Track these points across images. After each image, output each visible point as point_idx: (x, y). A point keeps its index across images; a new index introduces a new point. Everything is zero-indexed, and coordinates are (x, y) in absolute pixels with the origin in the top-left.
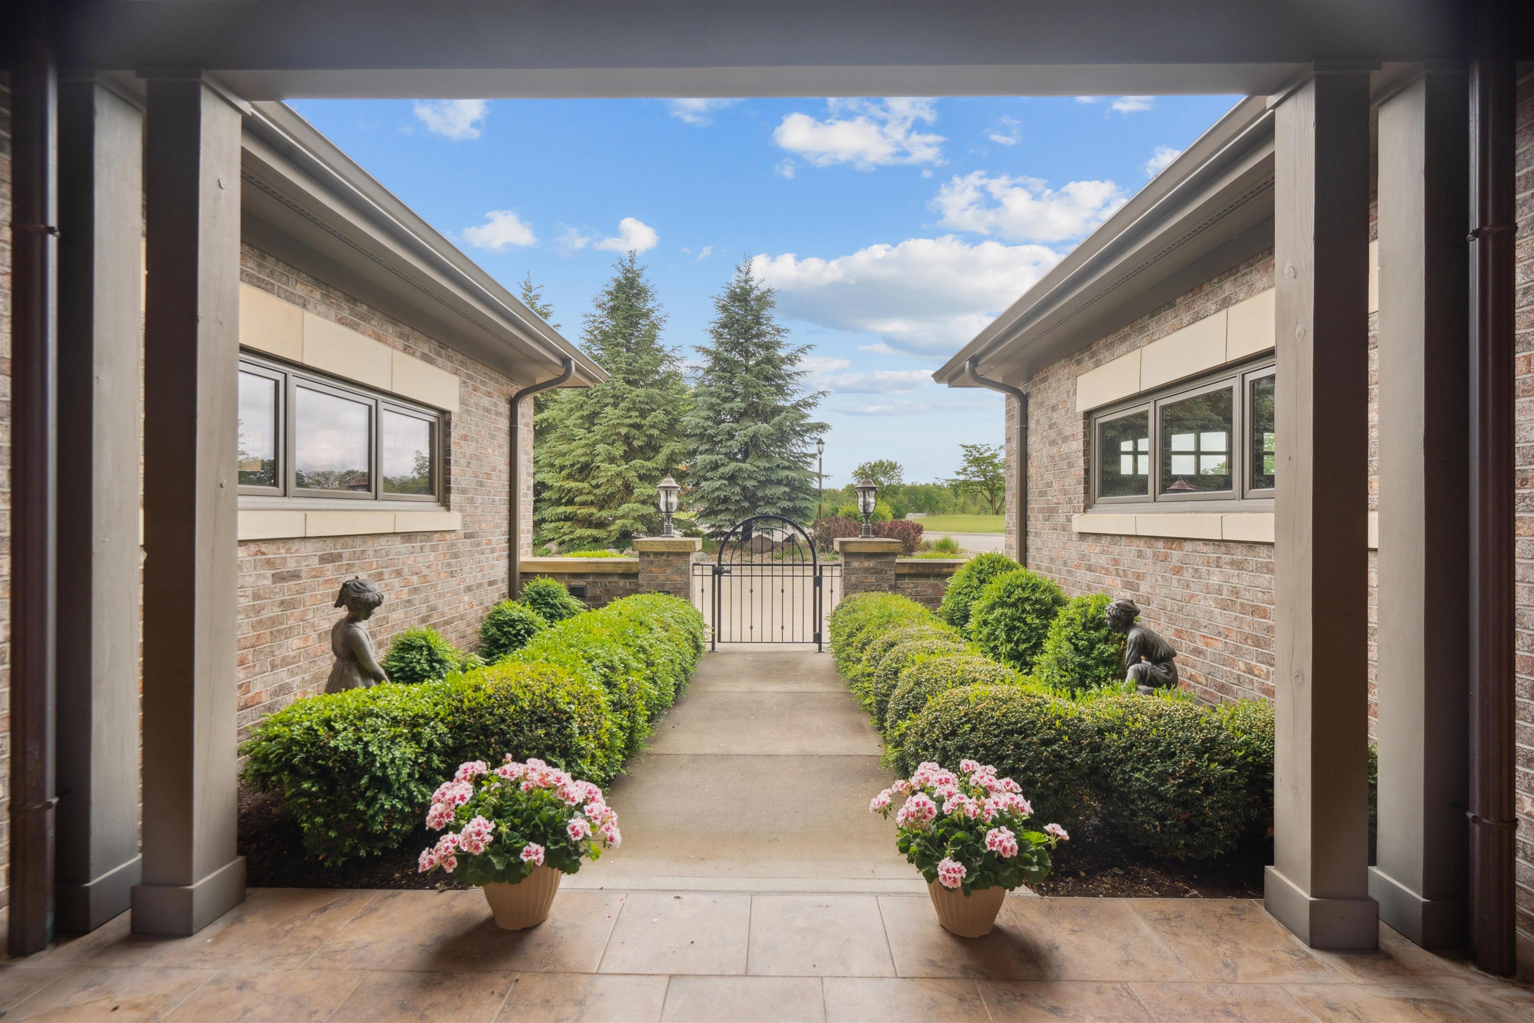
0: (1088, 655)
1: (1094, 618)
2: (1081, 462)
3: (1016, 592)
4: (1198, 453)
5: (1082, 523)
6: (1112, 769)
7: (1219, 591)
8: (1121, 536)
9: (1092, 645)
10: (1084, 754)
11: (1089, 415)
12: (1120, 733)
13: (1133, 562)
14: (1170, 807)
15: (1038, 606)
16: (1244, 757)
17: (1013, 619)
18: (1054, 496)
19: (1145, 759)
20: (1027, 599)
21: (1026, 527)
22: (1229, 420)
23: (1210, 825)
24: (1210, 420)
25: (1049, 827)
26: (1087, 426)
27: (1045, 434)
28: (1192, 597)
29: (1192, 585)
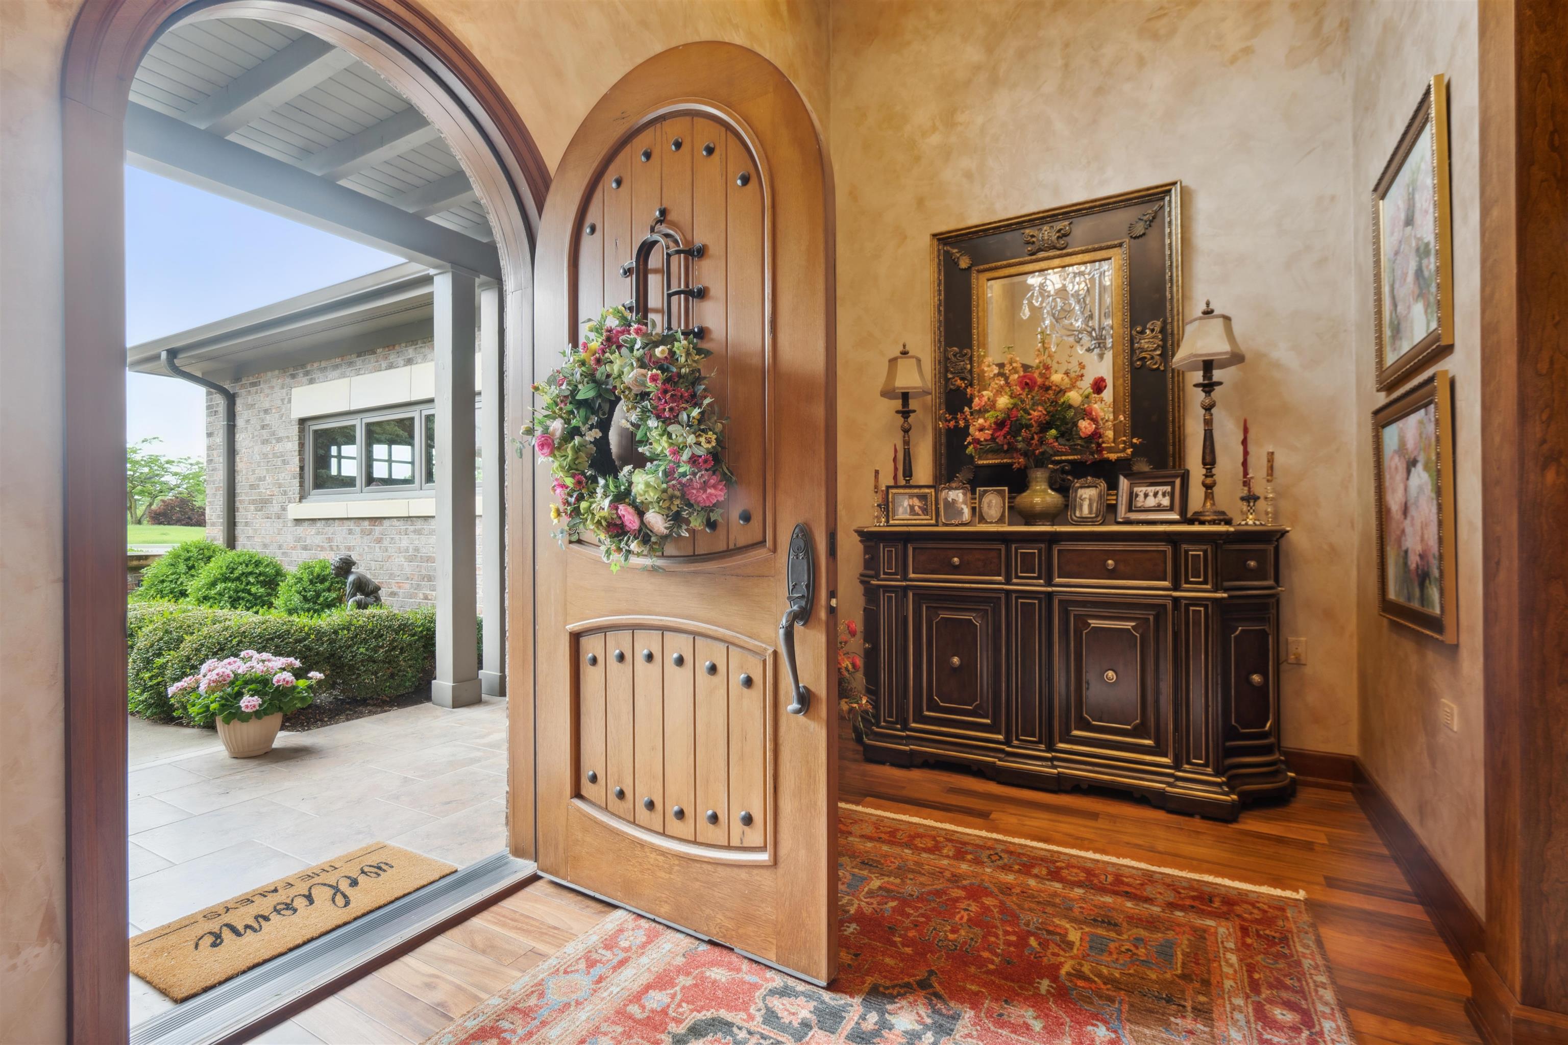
0: (315, 603)
1: (318, 576)
2: (296, 460)
3: (240, 568)
4: (390, 461)
5: (297, 510)
6: (344, 652)
7: (407, 551)
8: (334, 519)
9: (318, 595)
10: (325, 646)
11: (302, 421)
12: (349, 630)
13: (345, 538)
14: (381, 665)
15: (262, 578)
16: (421, 632)
17: (236, 591)
18: (265, 489)
19: (365, 641)
20: (251, 573)
21: (234, 518)
22: (412, 437)
23: (404, 671)
24: (397, 435)
25: (311, 674)
26: (302, 431)
27: (256, 433)
28: (389, 557)
29: (389, 549)
